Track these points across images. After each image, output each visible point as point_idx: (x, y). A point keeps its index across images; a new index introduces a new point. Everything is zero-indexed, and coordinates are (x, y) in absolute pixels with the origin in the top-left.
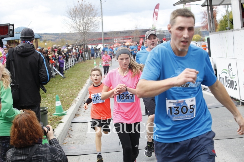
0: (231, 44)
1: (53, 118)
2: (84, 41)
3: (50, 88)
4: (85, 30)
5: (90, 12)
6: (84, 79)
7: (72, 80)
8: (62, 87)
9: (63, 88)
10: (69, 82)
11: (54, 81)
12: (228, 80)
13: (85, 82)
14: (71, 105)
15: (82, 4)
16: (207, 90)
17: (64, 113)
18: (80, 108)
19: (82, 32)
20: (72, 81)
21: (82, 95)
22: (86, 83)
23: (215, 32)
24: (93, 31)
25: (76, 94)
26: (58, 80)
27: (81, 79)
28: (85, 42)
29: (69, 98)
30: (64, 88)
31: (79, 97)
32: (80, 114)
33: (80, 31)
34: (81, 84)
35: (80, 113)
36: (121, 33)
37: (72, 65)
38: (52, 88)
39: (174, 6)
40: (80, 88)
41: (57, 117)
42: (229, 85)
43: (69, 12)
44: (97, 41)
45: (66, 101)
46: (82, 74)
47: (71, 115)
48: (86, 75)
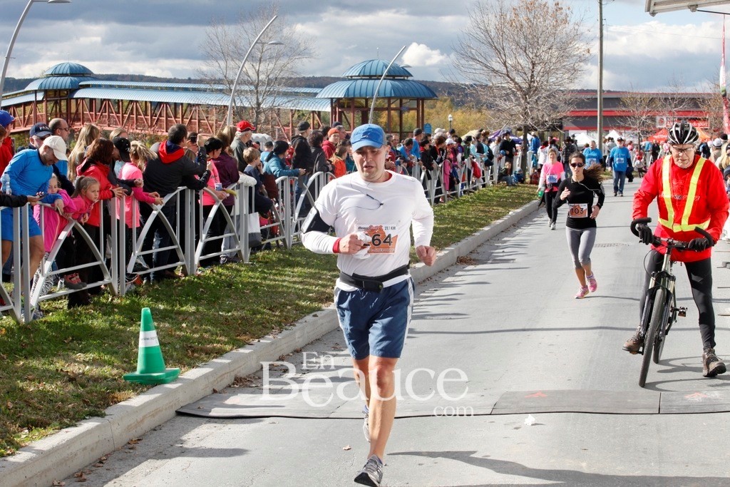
17: (162, 376)
18: (291, 354)
32: (259, 378)
36: (666, 99)
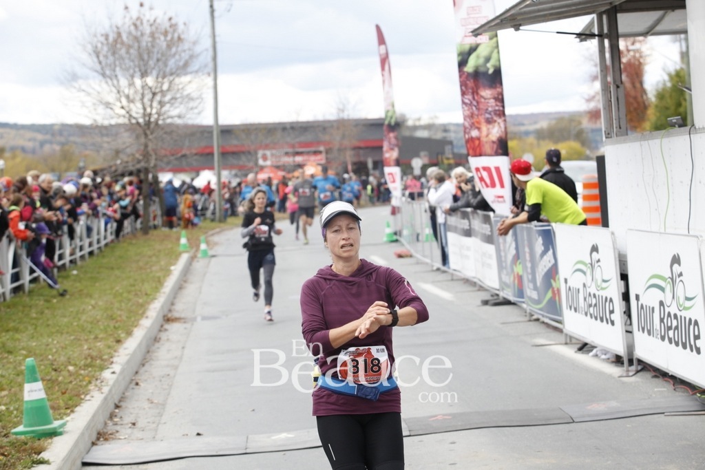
0: (681, 182)
1: (12, 444)
2: (146, 155)
3: (8, 331)
4: (150, 115)
5: (169, 47)
6: (141, 301)
7: (93, 302)
8: (53, 330)
9: (58, 331)
10: (84, 310)
11: (24, 307)
12: (669, 314)
13: (144, 313)
14: (83, 397)
15: (142, 17)
16: (592, 351)
17: (55, 428)
18: (117, 411)
19: (138, 123)
20: (94, 307)
21: (128, 362)
22: (145, 315)
23: (627, 135)
24: (178, 121)
25: (106, 357)
26: (42, 303)
27: (129, 300)
28: (148, 161)
29: (77, 372)
30: (62, 333)
31: (117, 368)
32: (117, 432)
33: (129, 120)
34: (127, 317)
35: (118, 428)
36: (284, 129)
37: (95, 247)
38: (16, 330)
39: (476, 35)
40: (123, 335)
41: (26, 444)
42: (671, 333)
43: (89, 48)
44: (196, 157)
45: (66, 381)
46: (131, 281)
47: (83, 434)
48: (147, 287)
